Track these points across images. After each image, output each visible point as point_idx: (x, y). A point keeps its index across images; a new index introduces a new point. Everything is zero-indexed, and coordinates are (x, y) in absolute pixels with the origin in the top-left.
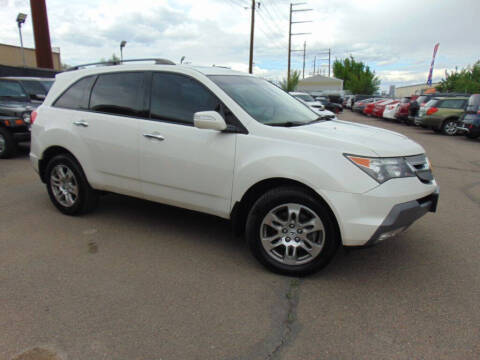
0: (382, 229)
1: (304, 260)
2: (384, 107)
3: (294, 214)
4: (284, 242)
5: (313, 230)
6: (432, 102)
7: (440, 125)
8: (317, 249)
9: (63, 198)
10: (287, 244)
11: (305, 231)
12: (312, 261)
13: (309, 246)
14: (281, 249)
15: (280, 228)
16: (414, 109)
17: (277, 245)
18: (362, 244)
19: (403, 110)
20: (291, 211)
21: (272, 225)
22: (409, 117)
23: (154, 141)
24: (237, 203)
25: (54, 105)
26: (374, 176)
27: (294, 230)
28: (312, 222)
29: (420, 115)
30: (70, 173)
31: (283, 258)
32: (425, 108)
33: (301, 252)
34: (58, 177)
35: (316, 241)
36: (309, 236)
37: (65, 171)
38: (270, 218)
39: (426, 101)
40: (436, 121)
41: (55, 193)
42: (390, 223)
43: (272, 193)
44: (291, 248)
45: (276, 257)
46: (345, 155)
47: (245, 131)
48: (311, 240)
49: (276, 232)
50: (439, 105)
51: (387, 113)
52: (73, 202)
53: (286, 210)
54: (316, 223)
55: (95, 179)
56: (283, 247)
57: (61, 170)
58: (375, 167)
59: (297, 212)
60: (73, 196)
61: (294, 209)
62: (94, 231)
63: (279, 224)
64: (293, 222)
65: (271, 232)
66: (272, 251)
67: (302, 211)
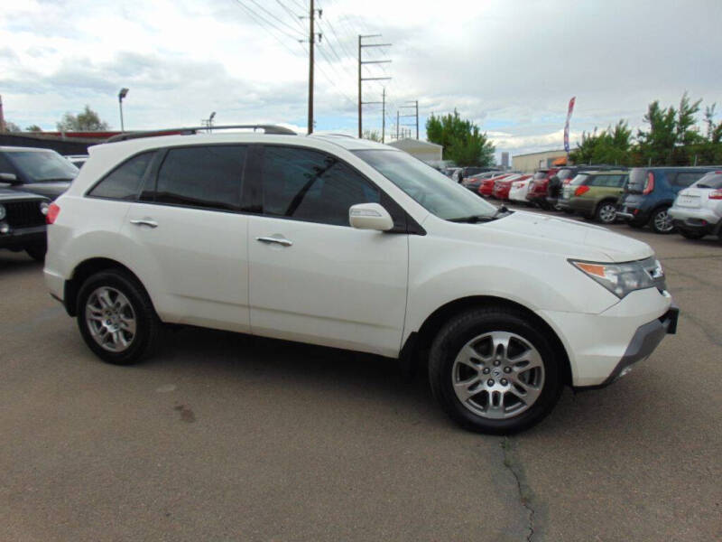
0: (626, 361)
1: (515, 411)
2: (509, 184)
3: (501, 346)
4: (485, 387)
5: (529, 367)
6: (579, 178)
8: (533, 393)
9: (110, 338)
10: (490, 390)
11: (516, 369)
12: (526, 411)
13: (521, 390)
14: (482, 398)
17: (476, 392)
18: (599, 383)
19: (538, 189)
20: (496, 343)
21: (471, 364)
22: (549, 199)
23: (273, 248)
24: (413, 334)
25: (89, 194)
26: (611, 289)
27: (499, 369)
28: (526, 356)
29: (566, 196)
30: (123, 300)
31: (485, 410)
32: (571, 186)
33: (510, 399)
34: (98, 305)
35: (530, 382)
36: (521, 376)
37: (113, 296)
38: (467, 353)
39: (571, 177)
40: (588, 204)
41: (93, 331)
42: (634, 352)
43: (470, 318)
44: (496, 395)
45: (475, 409)
46: (570, 261)
47: (421, 232)
48: (523, 380)
49: (474, 373)
50: (590, 181)
51: (515, 194)
52: (125, 343)
53: (489, 340)
54: (532, 357)
55: (168, 305)
56: (485, 393)
57: (105, 295)
58: (610, 276)
59: (506, 343)
60: (127, 335)
61: (501, 339)
62: (172, 388)
63: (479, 362)
64: (499, 358)
65: (467, 373)
66: (467, 401)
67: (512, 341)
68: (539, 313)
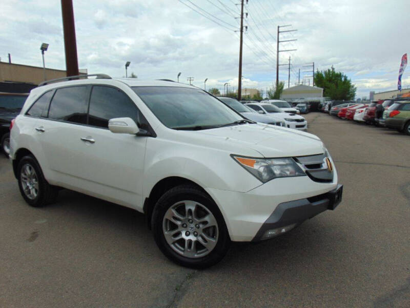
0: (266, 227)
2: (354, 111)
3: (190, 211)
4: (183, 235)
5: (207, 226)
6: (394, 105)
7: (403, 126)
8: (212, 242)
9: (29, 192)
10: (187, 238)
11: (201, 226)
12: (209, 254)
13: (205, 241)
14: (182, 242)
15: (179, 223)
16: (380, 112)
17: (178, 238)
18: (250, 240)
19: (370, 113)
20: (187, 208)
21: (173, 220)
22: (376, 119)
23: (88, 144)
24: (146, 198)
25: (27, 114)
27: (193, 225)
28: (207, 218)
29: (384, 117)
30: (34, 172)
31: (183, 251)
32: (389, 110)
33: (198, 246)
34: (25, 174)
35: (213, 237)
36: (205, 231)
37: (30, 169)
38: (171, 213)
39: (389, 105)
40: (400, 122)
41: (24, 188)
42: (274, 221)
43: (172, 191)
44: (190, 241)
45: (177, 249)
46: (232, 156)
47: (153, 134)
48: (208, 235)
50: (400, 107)
51: (358, 116)
52: (35, 195)
53: (183, 206)
54: (210, 219)
55: (50, 176)
56: (183, 240)
57: (28, 168)
58: (259, 167)
59: (193, 209)
60: (36, 191)
61: (191, 206)
63: (179, 220)
64: (190, 217)
66: (174, 243)
67: (198, 207)
68: (206, 189)
